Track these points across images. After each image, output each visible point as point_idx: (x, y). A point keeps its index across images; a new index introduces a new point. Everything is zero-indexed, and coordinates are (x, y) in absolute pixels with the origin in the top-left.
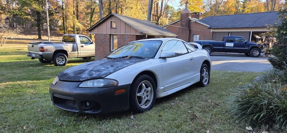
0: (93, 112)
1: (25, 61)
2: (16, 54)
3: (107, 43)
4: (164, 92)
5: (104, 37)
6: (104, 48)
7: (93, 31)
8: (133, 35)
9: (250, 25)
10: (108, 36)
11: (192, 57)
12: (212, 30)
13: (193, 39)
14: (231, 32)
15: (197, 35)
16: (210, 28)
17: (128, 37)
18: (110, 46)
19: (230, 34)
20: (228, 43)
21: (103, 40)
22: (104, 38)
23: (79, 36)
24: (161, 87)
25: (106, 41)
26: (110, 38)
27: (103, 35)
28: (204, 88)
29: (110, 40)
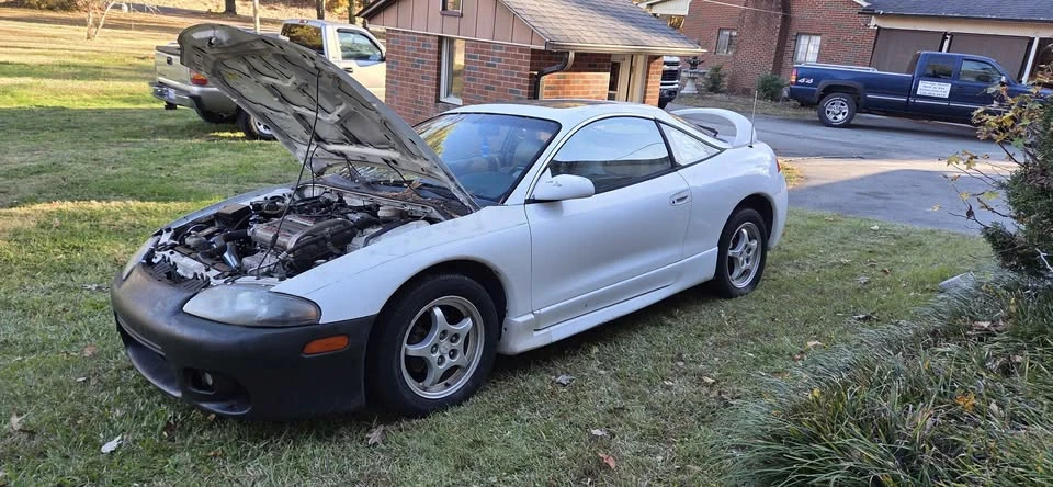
0: (226, 409)
1: (153, 109)
2: (129, 79)
3: (426, 68)
4: (536, 334)
5: (419, 45)
6: (416, 87)
7: (380, 18)
8: (522, 50)
9: (1034, 11)
10: (434, 45)
11: (685, 187)
12: (874, 22)
13: (794, 52)
14: (952, 35)
15: (813, 38)
16: (868, 13)
17: (501, 54)
18: (439, 80)
19: (947, 42)
20: (928, 84)
21: (415, 55)
22: (418, 50)
23: (338, 30)
24: (518, 317)
25: (423, 62)
26: (440, 53)
27: (414, 39)
28: (728, 304)
29: (439, 58)
